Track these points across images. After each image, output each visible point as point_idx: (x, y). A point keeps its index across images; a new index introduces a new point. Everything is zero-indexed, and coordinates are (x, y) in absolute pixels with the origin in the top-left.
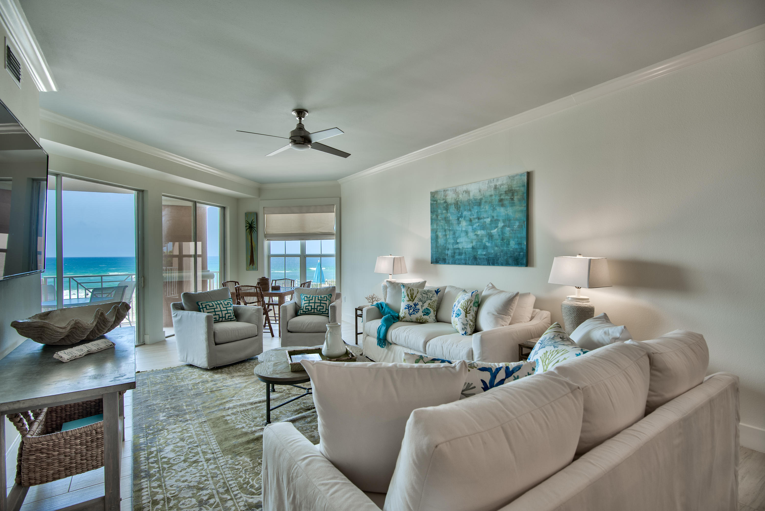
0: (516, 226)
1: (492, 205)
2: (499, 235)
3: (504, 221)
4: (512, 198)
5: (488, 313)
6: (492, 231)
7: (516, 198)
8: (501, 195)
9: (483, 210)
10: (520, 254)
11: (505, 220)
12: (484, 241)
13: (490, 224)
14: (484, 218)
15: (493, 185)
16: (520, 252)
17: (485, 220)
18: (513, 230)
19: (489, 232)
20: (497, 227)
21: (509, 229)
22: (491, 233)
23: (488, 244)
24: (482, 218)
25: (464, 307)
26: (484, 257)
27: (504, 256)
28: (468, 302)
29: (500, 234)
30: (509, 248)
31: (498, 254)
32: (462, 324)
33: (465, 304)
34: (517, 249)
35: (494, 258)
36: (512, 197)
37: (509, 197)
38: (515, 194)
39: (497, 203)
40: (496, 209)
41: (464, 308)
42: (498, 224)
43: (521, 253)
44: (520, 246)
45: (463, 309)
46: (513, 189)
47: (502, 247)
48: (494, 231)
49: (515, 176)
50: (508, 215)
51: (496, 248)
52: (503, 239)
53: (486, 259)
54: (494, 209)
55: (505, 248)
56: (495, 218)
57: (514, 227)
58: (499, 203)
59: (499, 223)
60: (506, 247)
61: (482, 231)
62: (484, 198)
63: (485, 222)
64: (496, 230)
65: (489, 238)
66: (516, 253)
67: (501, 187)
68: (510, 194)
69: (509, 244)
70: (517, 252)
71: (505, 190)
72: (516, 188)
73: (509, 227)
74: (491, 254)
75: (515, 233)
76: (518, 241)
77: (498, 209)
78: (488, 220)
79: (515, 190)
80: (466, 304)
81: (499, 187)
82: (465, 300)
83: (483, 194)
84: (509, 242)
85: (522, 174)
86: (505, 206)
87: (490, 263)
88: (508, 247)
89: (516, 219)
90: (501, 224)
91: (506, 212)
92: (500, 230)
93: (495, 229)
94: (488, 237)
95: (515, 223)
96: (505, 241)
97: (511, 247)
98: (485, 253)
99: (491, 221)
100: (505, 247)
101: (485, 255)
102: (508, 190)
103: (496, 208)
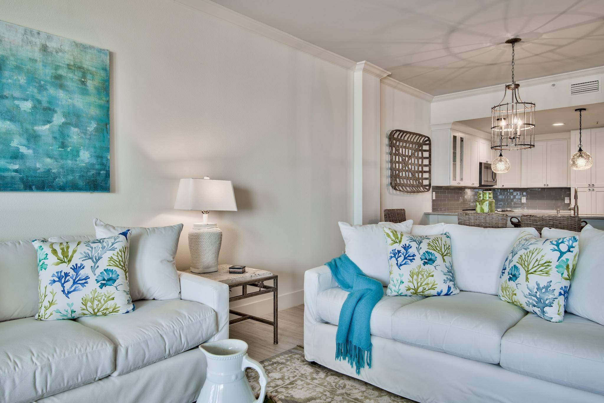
0: (93, 129)
1: (36, 78)
2: (55, 138)
3: (66, 115)
4: (83, 82)
5: (162, 262)
6: (36, 128)
7: (90, 84)
8: (57, 67)
9: (10, 81)
10: (99, 173)
11: (69, 113)
12: (14, 144)
13: (31, 114)
14: (14, 98)
15: (38, 41)
16: (101, 170)
17: (16, 102)
18: (85, 134)
19: (29, 127)
20: (49, 122)
21: (76, 130)
22: (33, 130)
23: (23, 150)
24: (7, 97)
25: (119, 262)
26: (14, 174)
27: (68, 175)
28: (124, 253)
29: (57, 135)
30: (78, 162)
31: (53, 171)
32: (125, 293)
33: (121, 257)
34: (93, 165)
35: (41, 177)
36: (83, 80)
37: (76, 78)
38: (89, 76)
39: (48, 78)
40: (46, 89)
41: (120, 265)
42: (52, 117)
43: (102, 172)
44: (99, 160)
45: (121, 267)
46: (85, 66)
47: (62, 159)
48: (43, 129)
49: (87, 48)
50: (74, 106)
51: (48, 160)
52: (63, 145)
53: (22, 179)
54: (41, 88)
55: (70, 162)
56: (45, 104)
57: (88, 128)
58: (53, 80)
59: (55, 115)
60: (72, 160)
61: (8, 122)
62: (12, 58)
63: (18, 107)
64: (47, 126)
65: (28, 140)
66: (93, 172)
67: (57, 52)
68: (79, 74)
69: (78, 155)
70: (94, 169)
71: (67, 63)
72: (90, 68)
73: (76, 126)
74: (36, 170)
75: (90, 139)
76: (95, 152)
77: (52, 91)
78: (27, 106)
79: (88, 70)
80: (123, 257)
81: (54, 53)
82: (118, 250)
83: (11, 50)
84: (78, 152)
85: (101, 49)
86: (67, 91)
87: (34, 187)
88: (76, 161)
89: (93, 118)
90: (58, 119)
91: (70, 100)
92: (56, 129)
93: (44, 125)
94: (25, 136)
95: (91, 123)
96: (69, 149)
97: (82, 161)
98: (17, 167)
99: (34, 107)
100: (70, 160)
101: (16, 171)
102: (75, 65)
103: (48, 87)
